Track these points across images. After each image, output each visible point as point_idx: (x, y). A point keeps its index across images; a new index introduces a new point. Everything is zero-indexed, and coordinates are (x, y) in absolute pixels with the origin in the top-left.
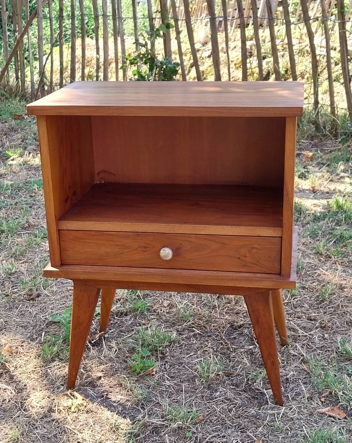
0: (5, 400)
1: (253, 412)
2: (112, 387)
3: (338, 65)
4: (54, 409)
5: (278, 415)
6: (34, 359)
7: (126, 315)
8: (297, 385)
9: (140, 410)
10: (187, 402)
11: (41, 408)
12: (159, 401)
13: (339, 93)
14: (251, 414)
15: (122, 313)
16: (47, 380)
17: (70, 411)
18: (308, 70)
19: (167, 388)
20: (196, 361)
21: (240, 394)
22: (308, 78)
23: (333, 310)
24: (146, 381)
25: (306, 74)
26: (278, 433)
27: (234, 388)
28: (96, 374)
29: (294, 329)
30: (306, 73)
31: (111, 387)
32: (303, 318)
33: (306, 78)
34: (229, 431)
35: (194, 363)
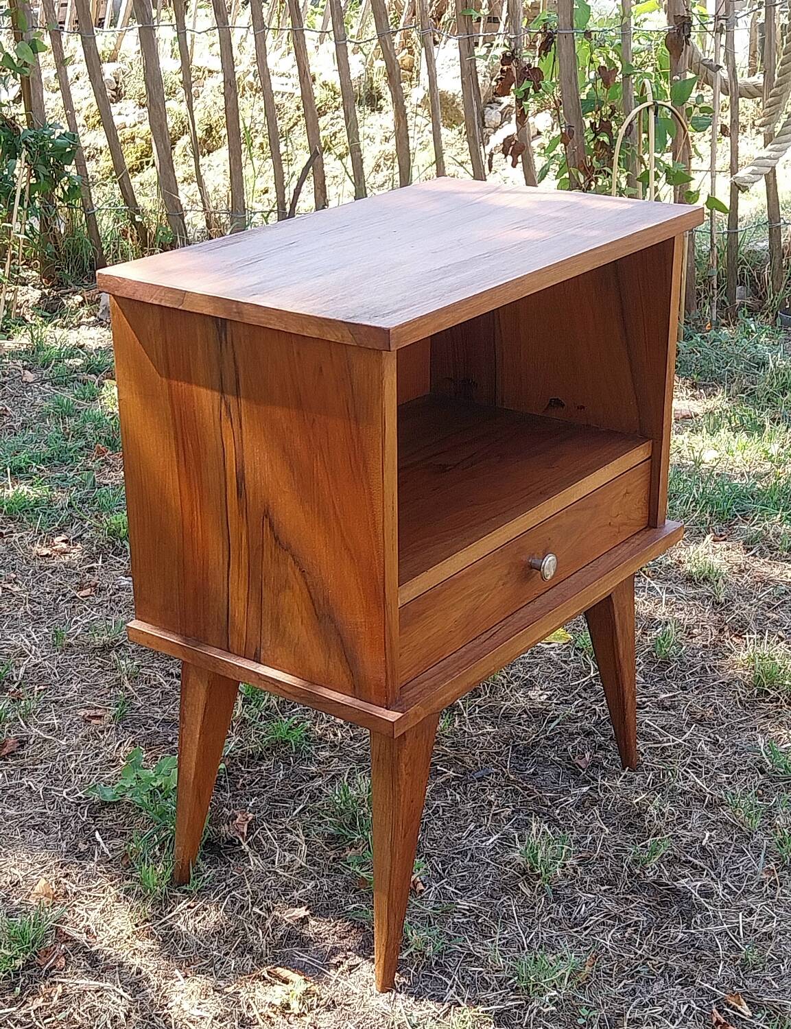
0: (116, 1017)
1: (681, 935)
2: (345, 937)
3: (325, 115)
4: (250, 1015)
5: (734, 932)
6: (116, 904)
7: (261, 758)
8: (730, 858)
9: (441, 979)
10: (532, 939)
11: (221, 1021)
12: (469, 950)
13: (337, 177)
14: (677, 940)
15: (252, 757)
16: (184, 949)
17: (290, 1014)
18: (259, 127)
19: (470, 916)
20: (490, 841)
21: (627, 899)
22: (261, 144)
23: (698, 679)
24: (413, 908)
25: (255, 137)
26: (757, 973)
27: (609, 889)
28: (294, 914)
29: (641, 734)
30: (256, 134)
31: (342, 938)
32: (647, 706)
33: (258, 145)
34: (657, 988)
35: (491, 847)
